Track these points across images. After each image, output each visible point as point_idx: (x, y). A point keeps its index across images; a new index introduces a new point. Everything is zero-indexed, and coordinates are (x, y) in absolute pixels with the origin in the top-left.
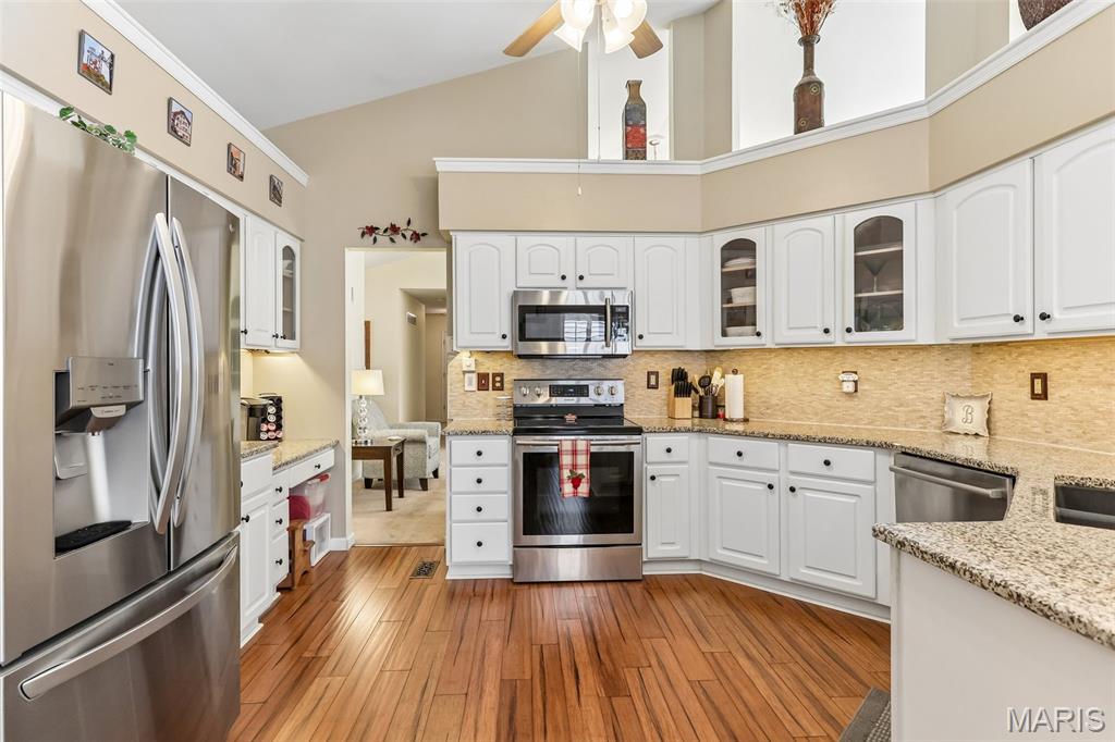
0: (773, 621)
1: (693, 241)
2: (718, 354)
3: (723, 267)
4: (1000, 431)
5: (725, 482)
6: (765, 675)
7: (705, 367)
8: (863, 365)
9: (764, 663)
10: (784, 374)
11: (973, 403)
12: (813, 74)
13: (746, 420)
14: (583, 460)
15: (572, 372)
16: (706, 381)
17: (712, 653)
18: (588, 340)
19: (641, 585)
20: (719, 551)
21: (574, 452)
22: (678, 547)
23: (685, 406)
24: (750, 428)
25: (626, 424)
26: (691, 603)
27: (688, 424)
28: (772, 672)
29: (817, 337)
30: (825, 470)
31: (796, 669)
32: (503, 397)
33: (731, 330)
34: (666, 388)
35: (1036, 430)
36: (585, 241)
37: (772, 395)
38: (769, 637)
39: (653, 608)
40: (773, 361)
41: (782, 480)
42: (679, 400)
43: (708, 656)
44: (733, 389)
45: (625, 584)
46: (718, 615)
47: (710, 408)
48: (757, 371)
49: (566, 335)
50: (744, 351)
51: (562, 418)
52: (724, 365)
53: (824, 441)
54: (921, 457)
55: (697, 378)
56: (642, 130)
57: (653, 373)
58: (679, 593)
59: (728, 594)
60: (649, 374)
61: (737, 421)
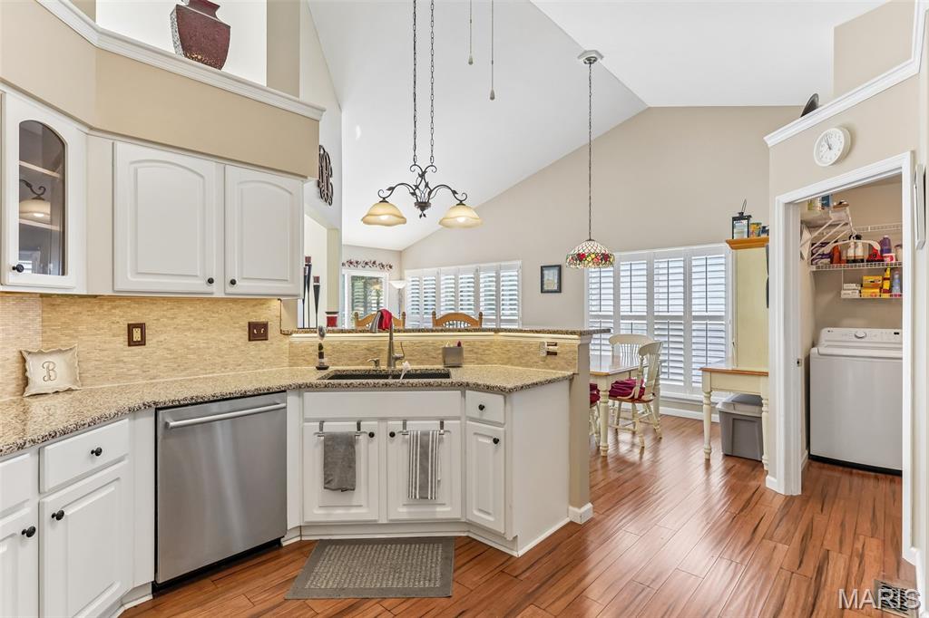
35: (133, 372)
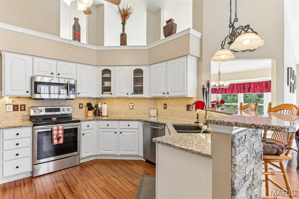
0: (117, 166)
1: (94, 68)
2: (100, 99)
3: (102, 76)
4: (159, 115)
5: (104, 133)
6: (119, 180)
7: (96, 102)
8: (134, 102)
9: (118, 177)
10: (117, 104)
11: (154, 110)
12: (124, 32)
13: (107, 116)
14: (61, 132)
15: (53, 104)
16: (97, 106)
17: (104, 179)
18: (59, 94)
19: (80, 166)
20: (102, 151)
21: (58, 130)
22: (91, 153)
23: (91, 113)
24: (109, 118)
25: (73, 119)
26: (96, 167)
27: (91, 118)
28: (120, 179)
29: (125, 95)
30: (128, 127)
31: (125, 176)
32: (25, 113)
33: (104, 93)
34: (85, 108)
35: (164, 115)
36: (60, 63)
37: (113, 109)
38: (117, 171)
39: (85, 171)
40: (114, 101)
41: (118, 131)
42: (89, 112)
43: (104, 180)
44: (104, 108)
45: (75, 167)
46: (103, 168)
47: (98, 113)
48: (110, 103)
49: (51, 92)
50: (107, 98)
51: (51, 119)
52: (101, 102)
53: (128, 120)
54: (148, 122)
55: (94, 105)
56: (79, 33)
57: (81, 104)
58: (91, 166)
59: (105, 162)
60: (80, 104)
61: (105, 116)
